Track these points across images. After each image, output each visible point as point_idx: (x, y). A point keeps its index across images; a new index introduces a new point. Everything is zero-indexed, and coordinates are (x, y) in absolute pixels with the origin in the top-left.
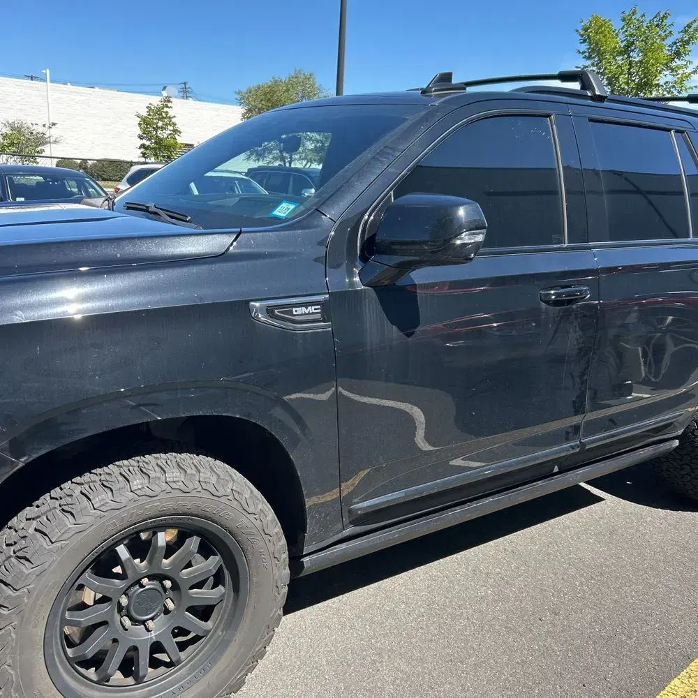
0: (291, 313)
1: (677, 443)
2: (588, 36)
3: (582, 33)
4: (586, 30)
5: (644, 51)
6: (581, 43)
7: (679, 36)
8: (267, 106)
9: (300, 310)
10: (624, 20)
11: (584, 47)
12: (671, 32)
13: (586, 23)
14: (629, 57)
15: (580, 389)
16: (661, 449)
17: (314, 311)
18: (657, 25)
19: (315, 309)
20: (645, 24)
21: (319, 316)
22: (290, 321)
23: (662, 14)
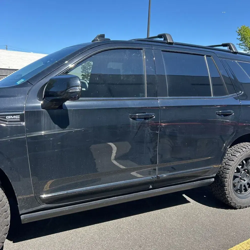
0: (5, 118)
1: (213, 179)
2: (241, 33)
3: (238, 32)
6: (238, 35)
9: (9, 117)
13: (240, 28)
15: (154, 154)
16: (205, 182)
17: (16, 118)
19: (17, 117)
21: (19, 120)
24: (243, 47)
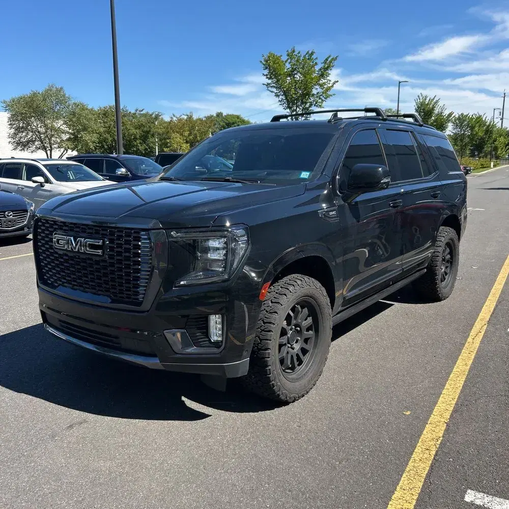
0: (329, 214)
1: (425, 270)
2: (269, 65)
3: (265, 63)
4: (267, 61)
5: (304, 75)
6: (264, 69)
7: (322, 65)
8: (29, 111)
10: (288, 55)
11: (266, 72)
12: (316, 63)
13: (266, 57)
14: (294, 78)
18: (308, 59)
19: (335, 213)
20: (301, 58)
22: (329, 218)
23: (310, 52)
24: (274, 90)
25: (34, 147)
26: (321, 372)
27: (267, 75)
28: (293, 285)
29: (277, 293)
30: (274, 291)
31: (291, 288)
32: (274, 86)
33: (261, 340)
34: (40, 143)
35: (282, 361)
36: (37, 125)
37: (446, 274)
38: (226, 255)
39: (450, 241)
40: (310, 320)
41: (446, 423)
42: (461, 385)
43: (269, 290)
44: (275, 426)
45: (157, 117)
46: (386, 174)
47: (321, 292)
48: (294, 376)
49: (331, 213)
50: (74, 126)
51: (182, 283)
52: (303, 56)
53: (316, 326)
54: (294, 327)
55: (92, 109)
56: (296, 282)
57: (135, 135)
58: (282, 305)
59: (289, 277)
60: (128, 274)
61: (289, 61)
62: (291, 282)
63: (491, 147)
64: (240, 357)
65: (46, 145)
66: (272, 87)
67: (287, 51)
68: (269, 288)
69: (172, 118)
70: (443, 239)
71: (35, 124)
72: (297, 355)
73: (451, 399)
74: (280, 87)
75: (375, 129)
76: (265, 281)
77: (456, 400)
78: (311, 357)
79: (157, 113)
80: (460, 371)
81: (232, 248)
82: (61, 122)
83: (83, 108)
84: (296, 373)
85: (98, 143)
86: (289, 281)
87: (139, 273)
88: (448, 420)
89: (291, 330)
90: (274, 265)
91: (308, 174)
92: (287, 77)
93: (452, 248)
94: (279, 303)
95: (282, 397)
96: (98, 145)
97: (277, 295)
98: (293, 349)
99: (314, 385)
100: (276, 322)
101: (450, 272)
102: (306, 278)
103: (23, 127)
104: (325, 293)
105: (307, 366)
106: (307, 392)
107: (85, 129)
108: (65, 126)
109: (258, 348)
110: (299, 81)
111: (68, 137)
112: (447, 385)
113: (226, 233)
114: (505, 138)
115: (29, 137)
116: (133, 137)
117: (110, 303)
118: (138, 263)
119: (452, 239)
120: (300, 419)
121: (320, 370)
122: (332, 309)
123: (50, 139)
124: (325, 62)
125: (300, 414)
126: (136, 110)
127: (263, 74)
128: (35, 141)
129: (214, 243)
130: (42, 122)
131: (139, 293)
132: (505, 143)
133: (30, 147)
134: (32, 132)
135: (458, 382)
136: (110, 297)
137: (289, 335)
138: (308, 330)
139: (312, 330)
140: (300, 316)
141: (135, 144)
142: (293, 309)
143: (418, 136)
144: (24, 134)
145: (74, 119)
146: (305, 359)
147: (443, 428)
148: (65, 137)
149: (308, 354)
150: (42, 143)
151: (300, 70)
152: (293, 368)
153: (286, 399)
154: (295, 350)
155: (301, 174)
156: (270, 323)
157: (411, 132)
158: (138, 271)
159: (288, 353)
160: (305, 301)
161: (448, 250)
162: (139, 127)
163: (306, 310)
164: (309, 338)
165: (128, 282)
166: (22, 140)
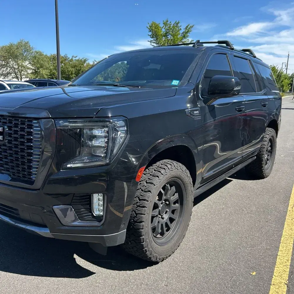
1: (256, 157)
2: (152, 29)
3: (149, 28)
4: (151, 27)
5: (173, 36)
6: (149, 32)
7: (184, 30)
8: (8, 55)
10: (164, 24)
11: (150, 33)
12: (180, 29)
13: (150, 24)
14: (167, 37)
18: (176, 26)
19: (198, 112)
20: (172, 26)
22: (194, 116)
23: (177, 22)
25: (11, 77)
26: (184, 236)
27: (150, 36)
28: (165, 169)
29: (151, 175)
30: (149, 173)
31: (163, 171)
32: (155, 43)
33: (137, 214)
34: (15, 74)
35: (154, 230)
36: (13, 64)
37: (268, 160)
38: (107, 143)
39: (272, 138)
40: (177, 195)
41: (286, 284)
42: (292, 248)
43: (145, 172)
44: (147, 285)
45: (85, 61)
46: (237, 84)
47: (186, 173)
48: (163, 240)
49: (195, 112)
50: (35, 65)
51: (69, 166)
52: (173, 24)
53: (181, 201)
54: (164, 202)
55: (46, 55)
56: (167, 166)
57: (71, 71)
58: (155, 185)
59: (161, 162)
60: (23, 157)
61: (164, 27)
62: (163, 166)
63: (280, 85)
64: (118, 229)
65: (18, 76)
66: (153, 43)
67: (163, 21)
68: (144, 170)
69: (94, 62)
70: (268, 136)
71: (12, 63)
72: (166, 223)
73: (286, 261)
74: (159, 43)
75: (226, 54)
76: (141, 166)
77: (290, 261)
78: (177, 223)
79: (85, 59)
80: (288, 235)
81: (112, 137)
82: (27, 62)
83: (41, 54)
84: (165, 237)
85: (50, 75)
86: (161, 165)
87: (31, 156)
88: (287, 281)
89: (162, 204)
90: (149, 152)
91: (178, 82)
92: (163, 37)
93: (272, 142)
94: (152, 183)
95: (153, 259)
96: (49, 76)
97: (151, 176)
98: (163, 218)
99: (179, 246)
100: (150, 199)
101: (270, 159)
102: (175, 163)
103: (4, 65)
104: (189, 175)
105: (173, 231)
106: (173, 253)
107: (41, 67)
108: (30, 65)
109: (134, 221)
110: (170, 40)
111: (32, 71)
112: (280, 247)
113: (108, 123)
114: (288, 80)
115: (8, 70)
116: (70, 73)
117: (10, 181)
118: (30, 148)
119: (272, 137)
120: (167, 278)
121: (184, 234)
122: (194, 186)
123: (20, 73)
124: (186, 28)
125: (167, 272)
126: (73, 57)
127: (149, 35)
128: (12, 73)
129: (97, 132)
130: (15, 62)
131: (32, 173)
132: (288, 83)
133: (8, 77)
134: (10, 68)
135: (288, 244)
136: (10, 175)
137: (160, 208)
138: (174, 203)
139: (178, 203)
140: (169, 192)
141: (72, 77)
142: (164, 188)
143: (253, 63)
144: (5, 69)
145: (35, 61)
146: (172, 226)
147: (285, 290)
148: (30, 71)
149: (174, 222)
150: (16, 74)
151: (171, 32)
152: (162, 234)
153: (156, 260)
154: (165, 220)
155: (172, 82)
156: (144, 200)
157: (249, 60)
158: (30, 155)
159: (159, 222)
160: (174, 181)
161: (270, 144)
162: (74, 66)
163: (174, 188)
164: (175, 210)
165: (23, 163)
166: (4, 72)
